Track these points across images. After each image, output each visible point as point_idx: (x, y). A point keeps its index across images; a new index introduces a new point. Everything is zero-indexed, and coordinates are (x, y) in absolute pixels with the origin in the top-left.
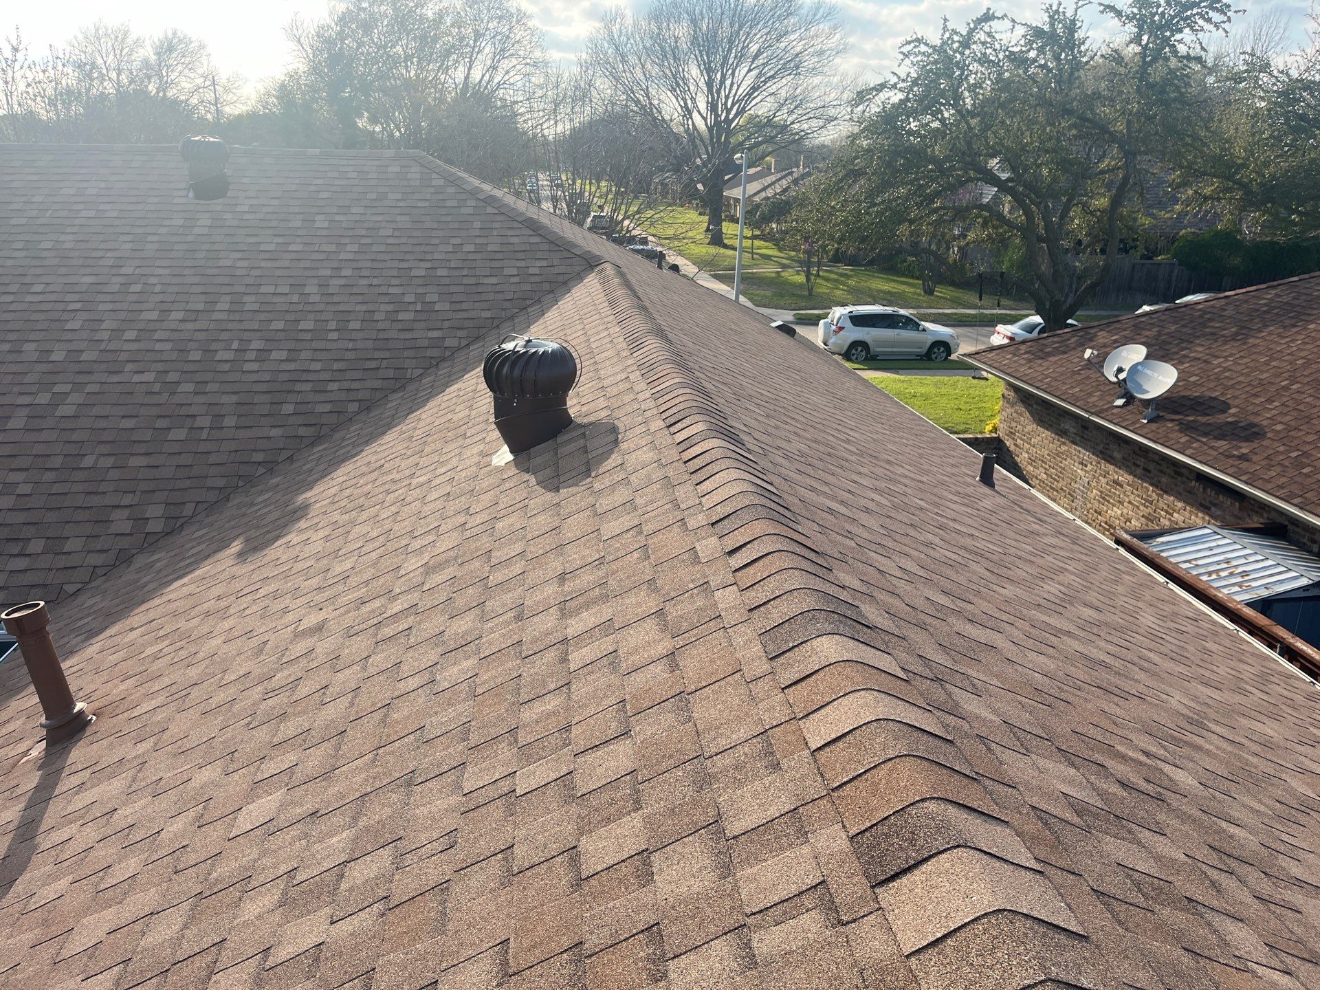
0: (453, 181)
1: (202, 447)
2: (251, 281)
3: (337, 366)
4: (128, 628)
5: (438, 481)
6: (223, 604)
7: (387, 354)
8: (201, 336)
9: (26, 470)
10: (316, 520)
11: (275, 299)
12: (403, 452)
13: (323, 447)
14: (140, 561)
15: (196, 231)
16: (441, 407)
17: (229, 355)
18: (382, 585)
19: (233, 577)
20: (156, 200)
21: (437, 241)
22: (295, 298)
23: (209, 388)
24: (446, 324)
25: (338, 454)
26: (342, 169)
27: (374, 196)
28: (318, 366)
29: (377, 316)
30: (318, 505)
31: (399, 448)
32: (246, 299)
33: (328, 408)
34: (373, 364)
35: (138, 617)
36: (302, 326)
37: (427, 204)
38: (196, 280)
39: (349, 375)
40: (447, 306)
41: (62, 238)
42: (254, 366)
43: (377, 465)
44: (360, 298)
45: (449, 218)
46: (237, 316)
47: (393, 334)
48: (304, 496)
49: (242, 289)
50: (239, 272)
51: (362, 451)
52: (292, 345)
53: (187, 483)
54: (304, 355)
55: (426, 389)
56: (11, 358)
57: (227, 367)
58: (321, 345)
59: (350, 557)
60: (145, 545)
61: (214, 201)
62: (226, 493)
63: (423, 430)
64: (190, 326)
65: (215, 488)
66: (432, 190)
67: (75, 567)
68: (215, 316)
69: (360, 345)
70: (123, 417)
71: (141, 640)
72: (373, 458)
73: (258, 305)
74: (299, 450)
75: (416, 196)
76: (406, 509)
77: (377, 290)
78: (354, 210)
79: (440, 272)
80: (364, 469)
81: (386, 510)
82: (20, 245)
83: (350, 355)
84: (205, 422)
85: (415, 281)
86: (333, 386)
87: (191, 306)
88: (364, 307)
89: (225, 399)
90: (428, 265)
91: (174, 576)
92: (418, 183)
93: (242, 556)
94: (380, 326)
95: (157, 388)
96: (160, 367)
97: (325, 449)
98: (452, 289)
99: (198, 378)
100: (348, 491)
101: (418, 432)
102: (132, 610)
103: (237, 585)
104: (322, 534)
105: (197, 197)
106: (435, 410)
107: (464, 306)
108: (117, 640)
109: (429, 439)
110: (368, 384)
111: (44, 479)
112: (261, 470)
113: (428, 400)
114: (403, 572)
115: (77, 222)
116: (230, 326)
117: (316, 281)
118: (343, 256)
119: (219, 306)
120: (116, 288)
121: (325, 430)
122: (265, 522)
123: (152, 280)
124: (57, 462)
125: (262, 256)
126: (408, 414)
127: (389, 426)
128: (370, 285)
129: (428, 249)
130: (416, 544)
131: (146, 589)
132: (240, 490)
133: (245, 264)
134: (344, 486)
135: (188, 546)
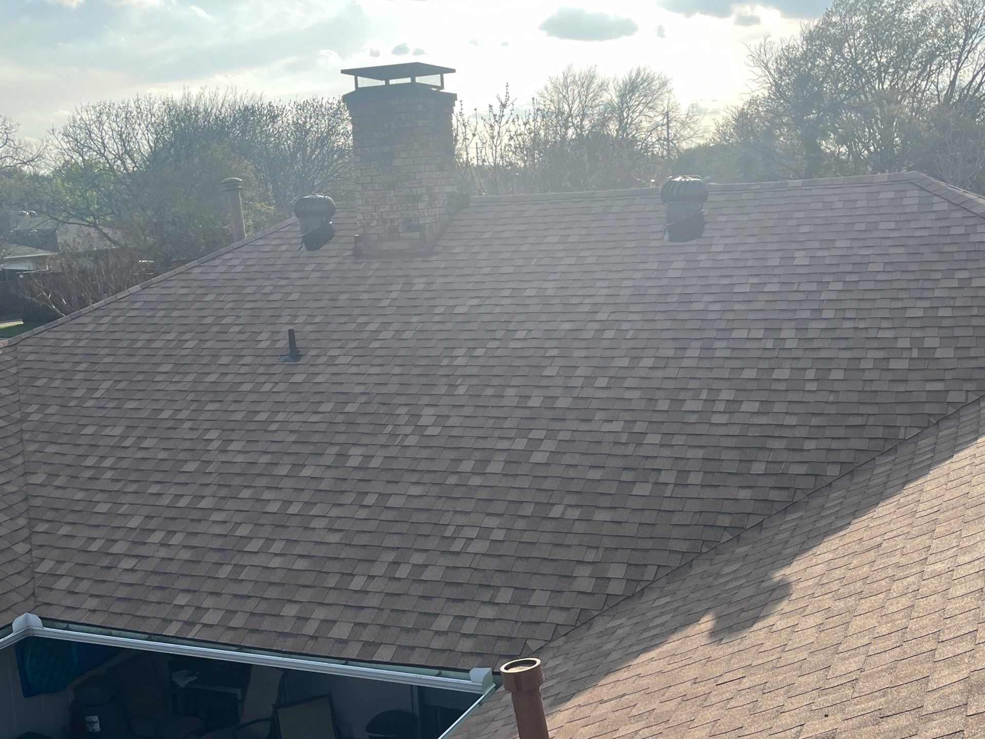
0: (962, 205)
1: (666, 505)
2: (723, 325)
3: (815, 421)
4: (596, 699)
5: (962, 572)
6: (701, 689)
7: (874, 410)
8: (669, 384)
9: (501, 515)
10: (802, 604)
11: (748, 345)
12: (906, 530)
13: (799, 514)
14: (600, 625)
15: (670, 274)
16: (951, 478)
17: (697, 406)
18: (906, 698)
19: (709, 659)
20: (632, 244)
21: (938, 275)
22: (770, 344)
23: (677, 440)
24: (949, 375)
25: (817, 525)
26: (826, 199)
27: (862, 227)
28: (792, 421)
29: (863, 364)
30: (801, 585)
31: (899, 525)
32: (717, 344)
33: (803, 469)
34: (859, 421)
35: (606, 688)
36: (777, 374)
37: (925, 233)
38: (667, 325)
39: (828, 432)
40: (950, 353)
41: (546, 285)
42: (724, 419)
43: (873, 543)
44: (843, 344)
45: (954, 248)
46: (707, 363)
47: (884, 386)
48: (782, 572)
49: (713, 334)
50: (711, 316)
51: (849, 524)
52: (764, 396)
53: (648, 544)
54: (778, 407)
55: (925, 453)
56: (494, 402)
57: (693, 418)
58: (797, 397)
59: (855, 656)
60: (606, 608)
61: (688, 243)
62: (689, 559)
63: (929, 504)
64: (660, 374)
65: (678, 552)
66: (933, 216)
67: (539, 623)
68: (685, 363)
69: (842, 397)
70: (591, 467)
71: (612, 716)
72: (866, 535)
73: (730, 351)
74: (770, 516)
75: (913, 225)
76: (923, 602)
77: (864, 334)
78: (839, 244)
79: (941, 313)
80: (857, 547)
81: (895, 601)
82: (507, 293)
83: (832, 409)
84: (668, 477)
85: (910, 324)
86: (810, 445)
87: (663, 353)
88: (848, 354)
89: (691, 453)
90: (927, 304)
91: (641, 647)
92: (915, 209)
93: (716, 635)
94: (867, 375)
95: (624, 438)
96: (628, 416)
97: (801, 518)
98: (958, 332)
99: (665, 428)
100: (838, 571)
101: (922, 507)
102: (599, 680)
103: (716, 670)
104: (812, 621)
105: (672, 239)
106: (943, 480)
107: (972, 353)
108: (587, 711)
109: (941, 517)
110: (854, 444)
111: (516, 527)
112: (727, 536)
113: (929, 467)
114: (932, 685)
115: (559, 269)
116: (700, 374)
117: (793, 324)
118: (824, 296)
119: (689, 353)
120: (590, 334)
121: (799, 496)
122: (737, 598)
123: (625, 326)
124: (528, 510)
125: (735, 298)
126: (904, 484)
127: (880, 496)
128: (856, 329)
129: (928, 285)
130: (946, 651)
131: (610, 658)
132: (704, 557)
133: (718, 307)
134: (832, 566)
135: (650, 615)
